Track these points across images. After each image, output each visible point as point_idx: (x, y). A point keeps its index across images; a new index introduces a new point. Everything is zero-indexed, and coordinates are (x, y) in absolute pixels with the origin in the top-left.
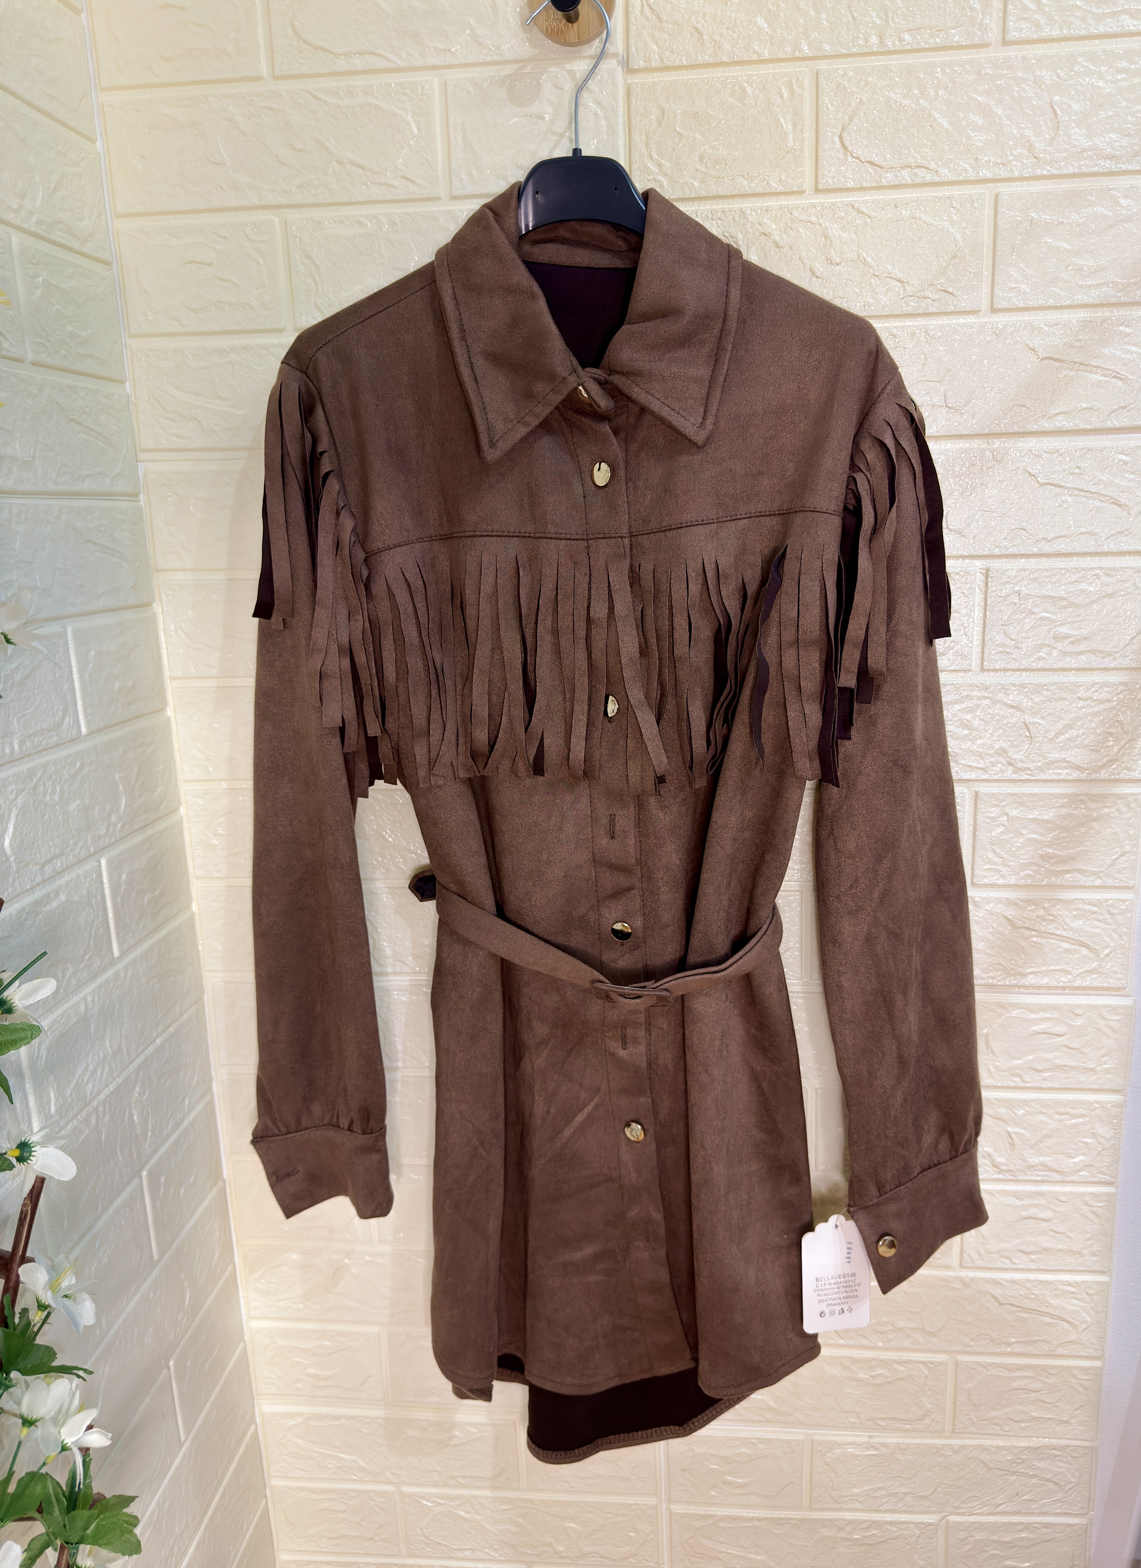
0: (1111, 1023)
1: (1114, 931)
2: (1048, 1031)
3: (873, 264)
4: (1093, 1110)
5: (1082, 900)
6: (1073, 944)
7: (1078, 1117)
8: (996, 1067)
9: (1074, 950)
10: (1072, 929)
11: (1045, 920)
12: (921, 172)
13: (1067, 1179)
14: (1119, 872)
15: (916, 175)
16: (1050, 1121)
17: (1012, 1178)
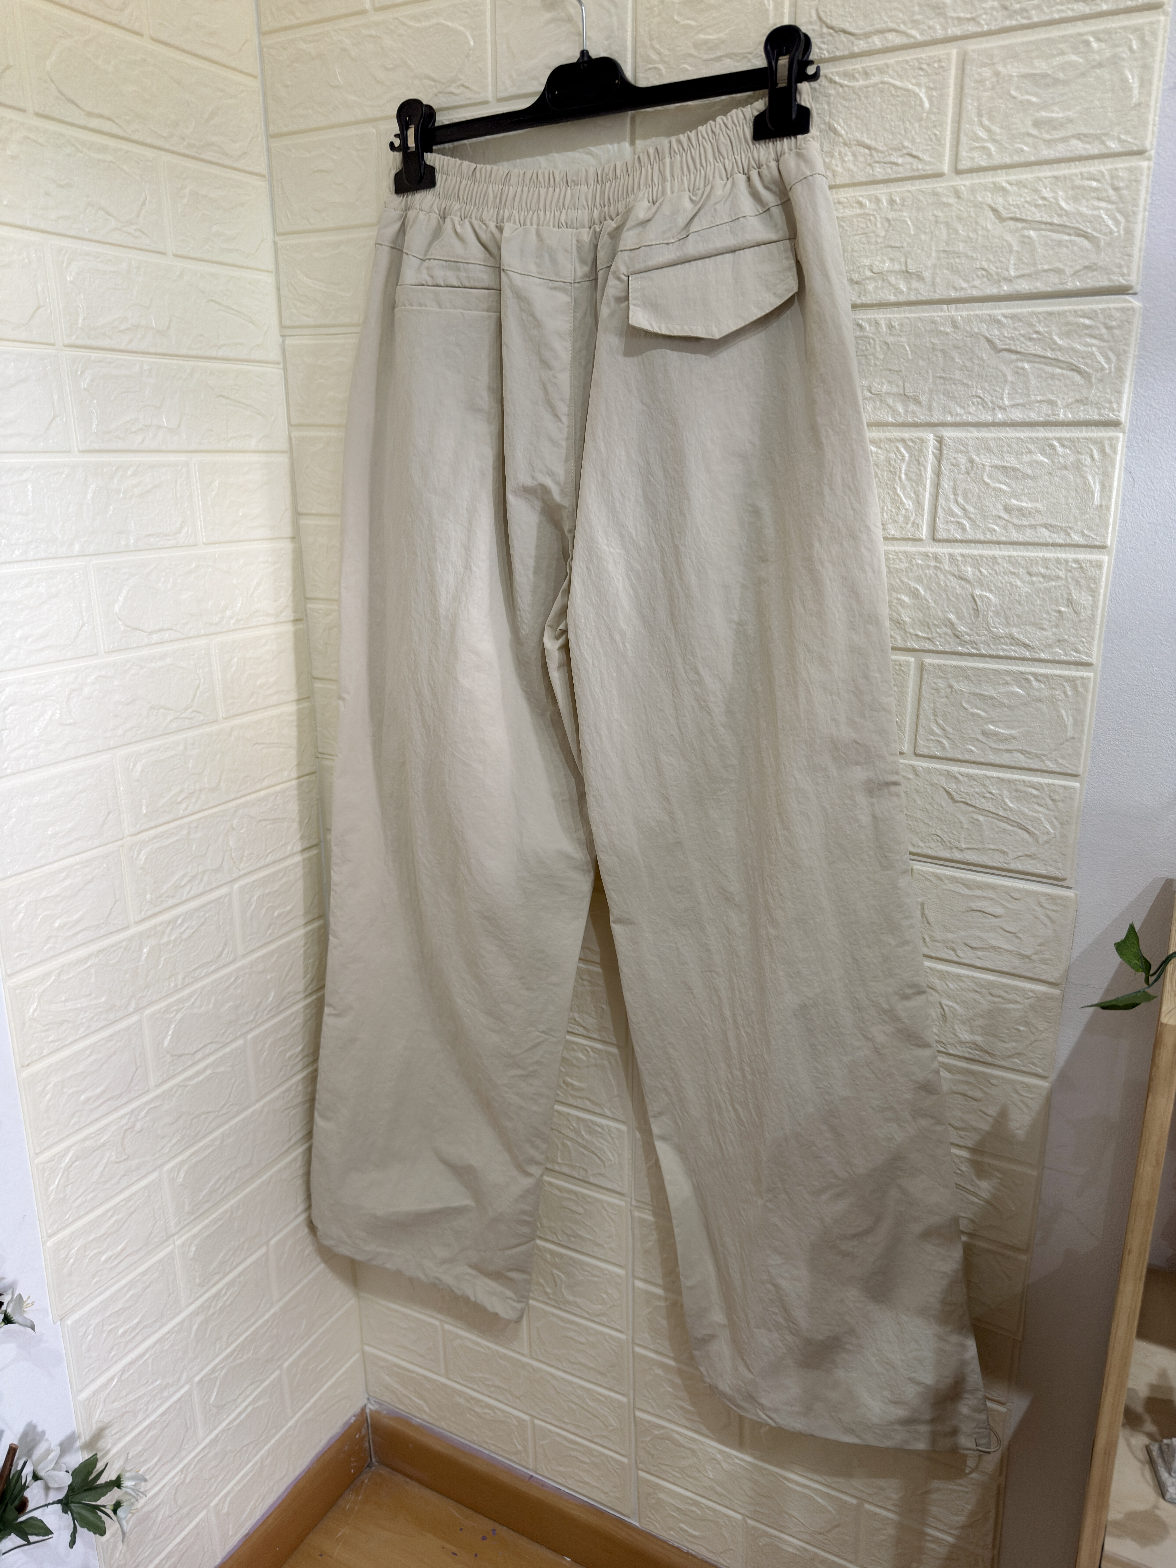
0: (1049, 913)
1: (1056, 818)
2: (984, 910)
3: (843, 132)
4: (1028, 999)
5: (1024, 781)
6: (1013, 826)
7: (1011, 1002)
8: (930, 936)
9: (1013, 832)
10: (1011, 810)
11: (984, 797)
12: (890, 36)
13: (998, 1063)
14: (1063, 758)
15: (886, 39)
16: (982, 1001)
17: (943, 1050)
